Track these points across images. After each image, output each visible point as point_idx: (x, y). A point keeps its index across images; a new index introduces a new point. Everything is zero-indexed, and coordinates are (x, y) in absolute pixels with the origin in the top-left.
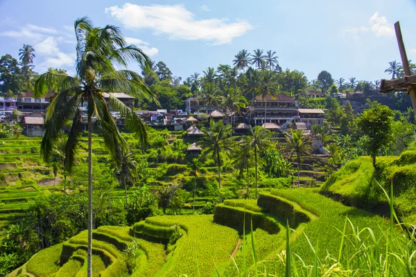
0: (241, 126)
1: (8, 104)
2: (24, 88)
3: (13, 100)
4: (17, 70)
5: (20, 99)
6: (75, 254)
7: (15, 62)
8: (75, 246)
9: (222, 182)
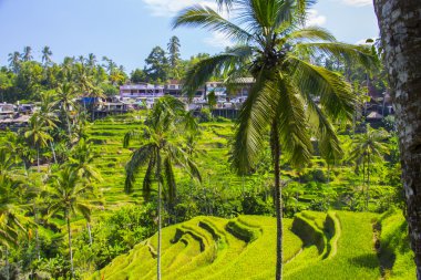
0: (373, 115)
1: (157, 91)
2: (170, 75)
3: (161, 87)
4: (165, 61)
5: (166, 87)
6: (183, 237)
7: (163, 53)
8: (184, 230)
9: (340, 176)
